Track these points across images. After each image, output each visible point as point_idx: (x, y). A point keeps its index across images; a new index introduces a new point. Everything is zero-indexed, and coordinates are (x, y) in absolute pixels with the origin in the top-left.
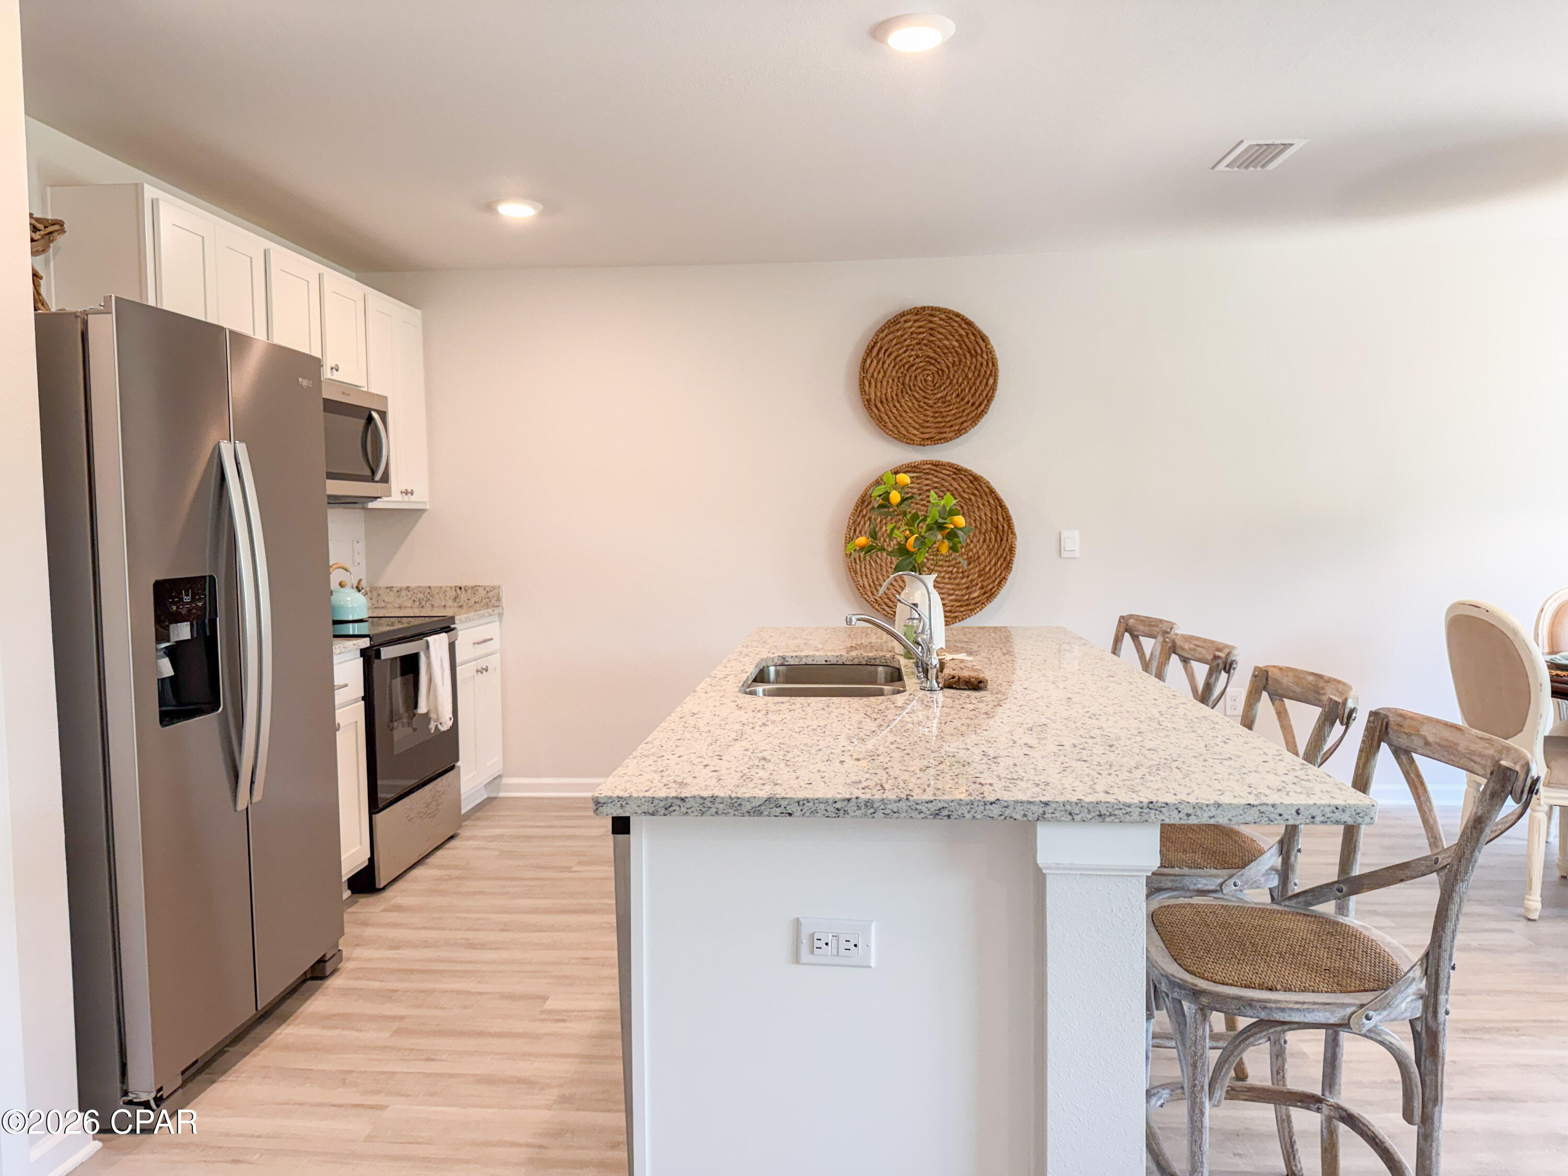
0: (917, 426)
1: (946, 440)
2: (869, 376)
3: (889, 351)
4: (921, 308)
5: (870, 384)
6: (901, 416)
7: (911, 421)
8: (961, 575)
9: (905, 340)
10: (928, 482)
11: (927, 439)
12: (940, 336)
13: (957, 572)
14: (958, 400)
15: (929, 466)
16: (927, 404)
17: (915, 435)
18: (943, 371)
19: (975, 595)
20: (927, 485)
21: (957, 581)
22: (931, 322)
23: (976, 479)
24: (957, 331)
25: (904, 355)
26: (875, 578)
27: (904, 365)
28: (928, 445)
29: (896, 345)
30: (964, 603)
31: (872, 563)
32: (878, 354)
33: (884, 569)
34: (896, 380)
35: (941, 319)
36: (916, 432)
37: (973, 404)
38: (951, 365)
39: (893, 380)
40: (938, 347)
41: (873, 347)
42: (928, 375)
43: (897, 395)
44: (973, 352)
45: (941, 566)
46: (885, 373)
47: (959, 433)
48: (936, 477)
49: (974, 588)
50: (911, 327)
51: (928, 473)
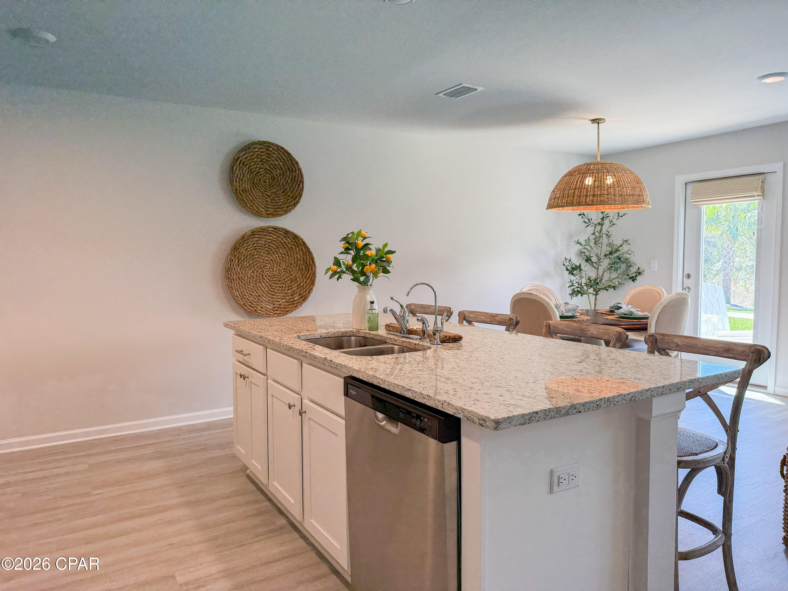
0: (263, 206)
1: (280, 215)
2: (236, 175)
3: (246, 163)
4: (263, 142)
5: (236, 180)
6: (254, 200)
7: (260, 204)
8: (288, 288)
9: (254, 159)
10: (270, 238)
11: (270, 214)
12: (273, 158)
13: (286, 287)
14: (284, 194)
15: (271, 229)
16: (267, 195)
17: (263, 212)
18: (274, 177)
19: (296, 298)
21: (286, 291)
22: (268, 150)
23: (296, 237)
24: (282, 157)
25: (253, 166)
26: (242, 291)
27: (253, 172)
28: (270, 217)
29: (249, 160)
30: (291, 303)
32: (239, 164)
33: (247, 286)
34: (250, 180)
35: (274, 149)
36: (263, 210)
37: (292, 197)
38: (278, 175)
39: (248, 180)
40: (272, 164)
41: (237, 160)
42: (266, 179)
43: (250, 188)
44: (291, 169)
45: (277, 284)
46: (244, 176)
47: (286, 212)
48: (275, 235)
49: (295, 295)
50: (257, 152)
51: (270, 233)
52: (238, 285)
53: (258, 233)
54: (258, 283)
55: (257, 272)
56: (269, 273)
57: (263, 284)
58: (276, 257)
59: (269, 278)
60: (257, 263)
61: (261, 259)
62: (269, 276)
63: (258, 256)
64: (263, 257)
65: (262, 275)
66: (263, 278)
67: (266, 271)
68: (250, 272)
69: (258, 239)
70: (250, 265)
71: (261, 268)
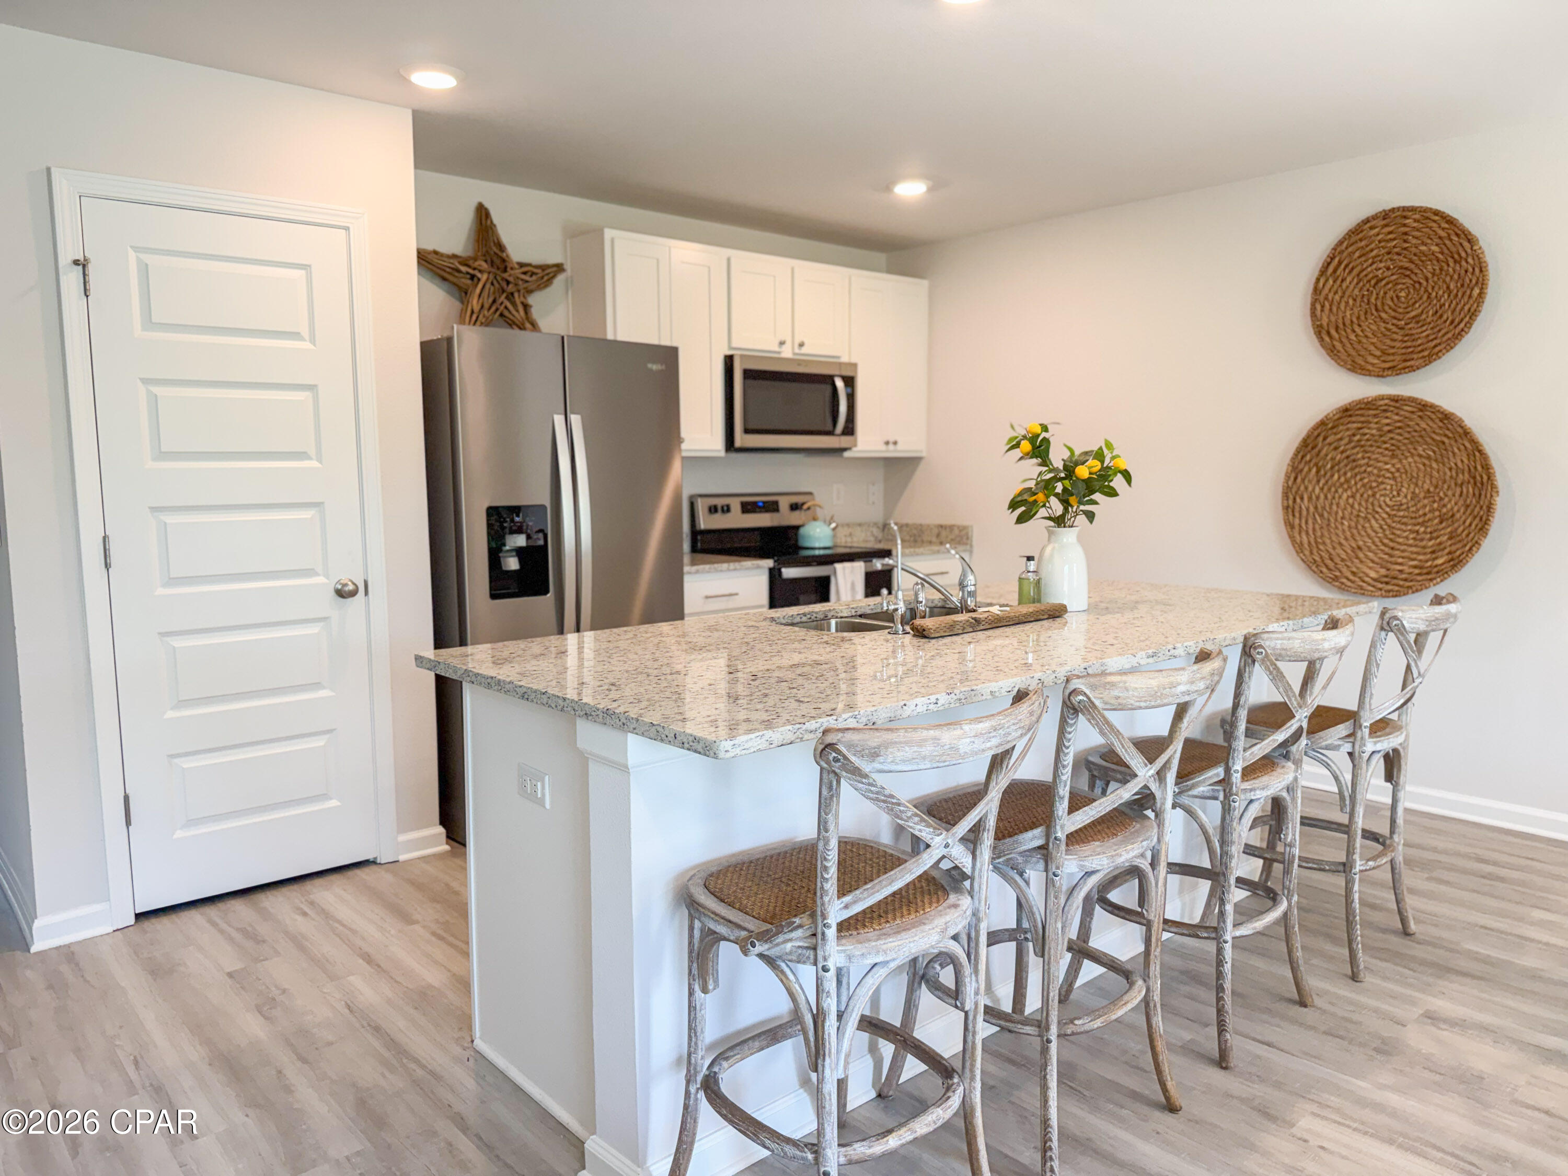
0: (1378, 353)
1: (1412, 369)
2: (1322, 298)
3: (1351, 266)
4: (1390, 211)
5: (1323, 307)
6: (1360, 342)
7: (1372, 348)
8: (1428, 536)
9: (1372, 250)
10: (1387, 421)
11: (1389, 368)
12: (1414, 241)
13: (1425, 532)
14: (1435, 318)
15: (1386, 401)
16: (1397, 326)
17: (1373, 365)
18: (1420, 283)
19: (1440, 561)
20: (1388, 425)
21: (1424, 543)
22: (1405, 225)
23: (1446, 417)
24: (1436, 234)
25: (1369, 269)
26: (1319, 534)
27: (1369, 281)
28: (1388, 376)
29: (1359, 257)
30: (1425, 571)
31: (1317, 517)
32: (1335, 271)
33: (1333, 525)
34: (1359, 300)
35: (1415, 221)
36: (1376, 361)
37: (1452, 322)
38: (1430, 275)
39: (1355, 300)
40: (1415, 255)
41: (1329, 264)
42: (1402, 289)
43: (1358, 318)
44: (1456, 256)
45: (1405, 524)
46: (1344, 293)
47: (1429, 360)
48: (1397, 414)
49: (1440, 554)
50: (1378, 235)
51: (1385, 411)
52: (1310, 522)
53: (1357, 412)
54: (1361, 521)
55: (1362, 496)
56: (1387, 500)
57: (1373, 522)
58: (1410, 464)
59: (1388, 509)
60: (1364, 478)
61: (1375, 468)
62: (1388, 506)
63: (1366, 461)
64: (1380, 464)
65: (1373, 504)
66: (1374, 510)
67: (1381, 495)
68: (1345, 496)
69: (1359, 425)
70: (1347, 481)
71: (1371, 488)
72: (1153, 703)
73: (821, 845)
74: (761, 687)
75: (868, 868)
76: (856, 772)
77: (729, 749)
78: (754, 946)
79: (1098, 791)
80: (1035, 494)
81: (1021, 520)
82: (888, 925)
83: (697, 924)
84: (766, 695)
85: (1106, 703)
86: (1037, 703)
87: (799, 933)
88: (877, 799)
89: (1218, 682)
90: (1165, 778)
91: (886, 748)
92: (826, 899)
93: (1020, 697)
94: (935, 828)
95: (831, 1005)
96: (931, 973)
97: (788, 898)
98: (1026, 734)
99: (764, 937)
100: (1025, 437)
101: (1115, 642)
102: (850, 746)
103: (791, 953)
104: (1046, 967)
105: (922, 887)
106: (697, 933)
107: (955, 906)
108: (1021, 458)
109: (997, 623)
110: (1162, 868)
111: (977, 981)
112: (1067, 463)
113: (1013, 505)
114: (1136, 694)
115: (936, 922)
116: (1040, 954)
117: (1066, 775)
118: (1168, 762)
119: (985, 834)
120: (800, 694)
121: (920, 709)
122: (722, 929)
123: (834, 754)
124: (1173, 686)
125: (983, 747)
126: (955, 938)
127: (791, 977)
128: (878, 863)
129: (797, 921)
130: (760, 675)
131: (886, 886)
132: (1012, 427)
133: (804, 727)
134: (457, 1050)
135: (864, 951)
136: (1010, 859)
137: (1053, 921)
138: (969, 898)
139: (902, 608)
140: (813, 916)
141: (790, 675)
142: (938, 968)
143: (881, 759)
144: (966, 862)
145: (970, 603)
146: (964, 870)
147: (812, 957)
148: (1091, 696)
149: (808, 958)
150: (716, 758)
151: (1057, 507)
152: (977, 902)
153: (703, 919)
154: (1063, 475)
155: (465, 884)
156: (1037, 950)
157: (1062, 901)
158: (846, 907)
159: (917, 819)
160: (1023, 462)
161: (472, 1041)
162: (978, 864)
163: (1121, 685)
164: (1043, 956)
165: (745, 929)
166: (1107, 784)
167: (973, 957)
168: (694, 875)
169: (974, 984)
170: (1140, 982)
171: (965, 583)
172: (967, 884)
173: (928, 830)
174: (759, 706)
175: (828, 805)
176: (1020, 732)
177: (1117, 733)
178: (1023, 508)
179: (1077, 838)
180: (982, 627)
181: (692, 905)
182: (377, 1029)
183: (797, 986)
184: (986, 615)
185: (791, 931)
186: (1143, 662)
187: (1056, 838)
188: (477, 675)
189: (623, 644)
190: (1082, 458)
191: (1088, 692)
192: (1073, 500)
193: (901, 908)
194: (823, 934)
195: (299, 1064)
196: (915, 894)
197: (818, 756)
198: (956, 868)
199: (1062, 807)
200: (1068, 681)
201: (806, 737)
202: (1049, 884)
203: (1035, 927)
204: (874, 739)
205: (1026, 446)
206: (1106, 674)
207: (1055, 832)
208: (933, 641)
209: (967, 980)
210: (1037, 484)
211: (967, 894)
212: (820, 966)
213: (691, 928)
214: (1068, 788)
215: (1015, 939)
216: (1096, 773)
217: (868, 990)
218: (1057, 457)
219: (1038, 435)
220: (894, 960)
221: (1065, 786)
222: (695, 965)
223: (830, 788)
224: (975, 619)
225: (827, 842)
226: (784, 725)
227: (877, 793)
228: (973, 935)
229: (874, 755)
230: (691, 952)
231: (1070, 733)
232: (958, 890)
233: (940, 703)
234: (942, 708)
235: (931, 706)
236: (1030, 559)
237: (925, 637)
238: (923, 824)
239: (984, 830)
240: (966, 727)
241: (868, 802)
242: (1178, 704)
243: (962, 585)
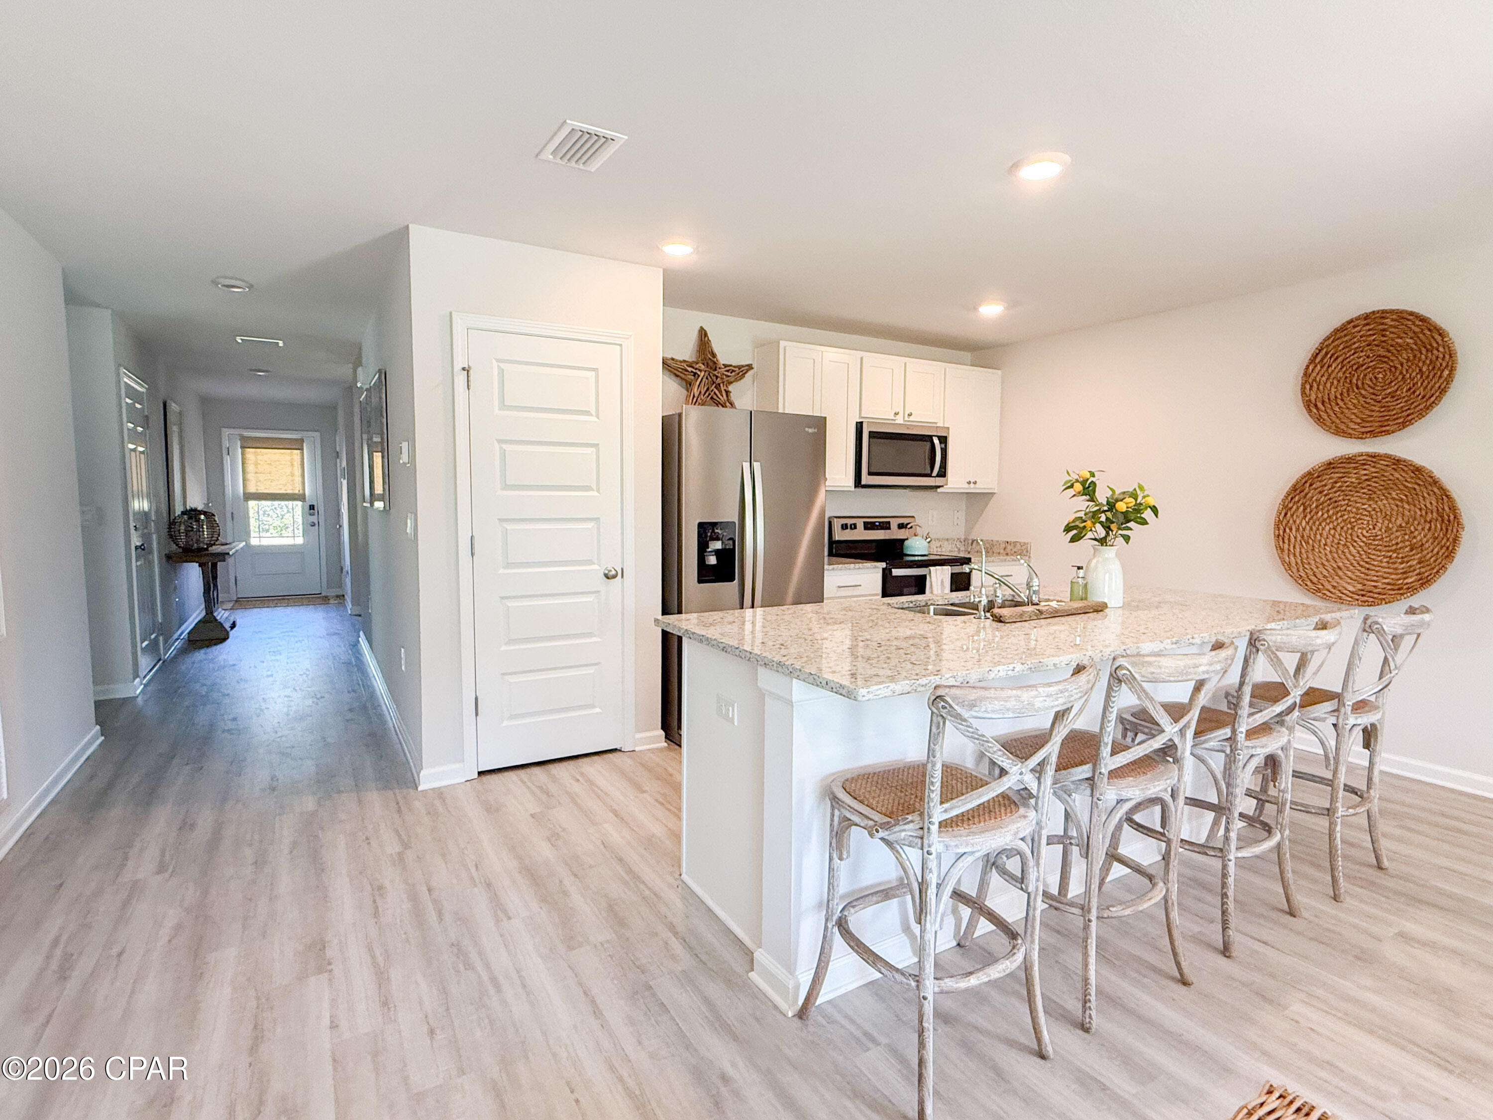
0: (1359, 421)
1: (1388, 433)
2: (1311, 380)
3: (1336, 355)
4: (1370, 313)
5: (1311, 387)
6: (1342, 412)
7: (1353, 417)
8: (1400, 560)
9: (1354, 343)
10: (1365, 472)
11: (1367, 433)
12: (1392, 336)
13: (1397, 557)
14: (1408, 394)
15: (1364, 457)
16: (1375, 400)
17: (1354, 429)
18: (1396, 368)
19: (1411, 580)
20: (1365, 475)
21: (1396, 566)
22: (1383, 324)
23: (1417, 470)
24: (1411, 329)
25: (1352, 357)
26: (1305, 557)
27: (1352, 366)
28: (1366, 438)
29: (1343, 349)
30: (1397, 587)
31: (1304, 544)
32: (1322, 360)
33: (1317, 550)
34: (1342, 381)
35: (1393, 320)
36: (1357, 427)
37: (1424, 397)
38: (1404, 361)
39: (1339, 381)
40: (1392, 346)
41: (1317, 354)
42: (1380, 372)
43: (1341, 394)
44: (1429, 347)
45: (1380, 551)
46: (1330, 375)
47: (1403, 426)
48: (1374, 467)
49: (1411, 574)
50: (1360, 332)
51: (1364, 464)
52: (1297, 547)
53: (1339, 465)
54: (1341, 547)
55: (1342, 528)
56: (1364, 532)
57: (1351, 548)
58: (1384, 505)
59: (1364, 539)
60: (1344, 515)
61: (1354, 507)
62: (1364, 536)
63: (1346, 502)
64: (1358, 505)
65: (1351, 535)
66: (1352, 539)
67: (1359, 528)
68: (1327, 528)
69: (1341, 475)
70: (1329, 517)
71: (1350, 523)
72: (1180, 679)
73: (929, 766)
74: (884, 652)
75: (959, 784)
76: (958, 716)
77: (865, 694)
78: (877, 831)
79: (1129, 739)
80: (1085, 521)
81: (1073, 540)
82: (975, 826)
83: (837, 813)
84: (889, 658)
85: (1143, 676)
86: (1093, 674)
87: (911, 826)
88: (972, 737)
89: (1230, 665)
90: (1185, 734)
91: (981, 701)
92: (932, 804)
93: (1079, 669)
94: (1013, 761)
95: (933, 879)
96: (999, 862)
97: (902, 801)
98: (1081, 697)
99: (886, 826)
100: (1077, 481)
101: (1146, 631)
102: (954, 698)
103: (904, 839)
104: (1089, 866)
105: (999, 801)
106: (836, 819)
107: (1025, 817)
108: (1074, 496)
109: (1055, 614)
110: (1181, 801)
111: (1038, 872)
112: (1110, 500)
113: (1068, 529)
114: (1167, 671)
115: (1010, 827)
116: (1085, 856)
117: (1110, 727)
118: (1189, 722)
119: (1049, 767)
120: (913, 659)
121: (1001, 674)
122: (855, 818)
123: (943, 703)
124: (1196, 666)
125: (1052, 704)
126: (1022, 839)
127: (904, 856)
128: (966, 781)
129: (910, 817)
130: (883, 643)
131: (975, 799)
132: (1068, 473)
133: (918, 682)
134: (671, 880)
135: (957, 842)
136: (1065, 786)
137: (1096, 833)
138: (1035, 812)
139: (984, 601)
140: (921, 814)
141: (904, 644)
142: (1005, 858)
143: (977, 709)
144: (1033, 786)
145: (1035, 599)
146: (1032, 791)
147: (920, 845)
148: (1132, 671)
149: (917, 844)
150: (856, 700)
151: (1102, 533)
152: (1040, 815)
153: (842, 810)
154: (1106, 508)
155: (680, 772)
156: (1082, 853)
157: (1104, 819)
158: (946, 811)
159: (1000, 753)
160: (1075, 498)
161: (681, 875)
162: (1042, 788)
163: (1156, 663)
164: (1087, 857)
165: (871, 820)
166: (1136, 735)
167: (1035, 854)
168: (835, 779)
169: (1036, 873)
170: (1161, 884)
171: (1031, 584)
172: (1033, 801)
173: (1008, 761)
174: (886, 665)
175: (936, 739)
176: (1079, 695)
177: (1151, 699)
178: (1075, 532)
179: (1115, 774)
180: (1044, 616)
181: (834, 799)
182: (621, 860)
183: (908, 862)
184: (1047, 608)
185: (905, 824)
186: (1168, 647)
187: (1100, 773)
188: (694, 633)
189: (787, 618)
190: (1121, 497)
191: (1130, 668)
192: (1114, 527)
193: (984, 814)
194: (929, 829)
195: (572, 878)
196: (994, 805)
197: (931, 704)
198: (1026, 788)
199: (1106, 751)
200: (1114, 659)
201: (919, 689)
202: (1093, 806)
203: (1082, 835)
204: (973, 695)
205: (1078, 487)
206: (1140, 655)
207: (1101, 768)
208: (1008, 625)
209: (1031, 870)
210: (1085, 514)
211: (1033, 809)
212: (925, 850)
213: (833, 815)
214: (1111, 737)
215: (1063, 843)
216: (1128, 727)
217: (959, 870)
218: (1102, 496)
219: (1088, 479)
220: (978, 851)
221: (1109, 736)
222: (834, 840)
223: (938, 727)
224: (1038, 610)
225: (934, 765)
226: (904, 680)
227: (973, 733)
228: (1036, 838)
229: (972, 706)
230: (832, 831)
231: (1114, 697)
232: (1026, 805)
233: (1016, 670)
234: (1017, 674)
235: (1010, 673)
236: (1079, 568)
237: (1001, 622)
238: (1005, 757)
239: (1048, 763)
240: (1040, 690)
241: (966, 739)
242: (1197, 681)
243: (1029, 586)
